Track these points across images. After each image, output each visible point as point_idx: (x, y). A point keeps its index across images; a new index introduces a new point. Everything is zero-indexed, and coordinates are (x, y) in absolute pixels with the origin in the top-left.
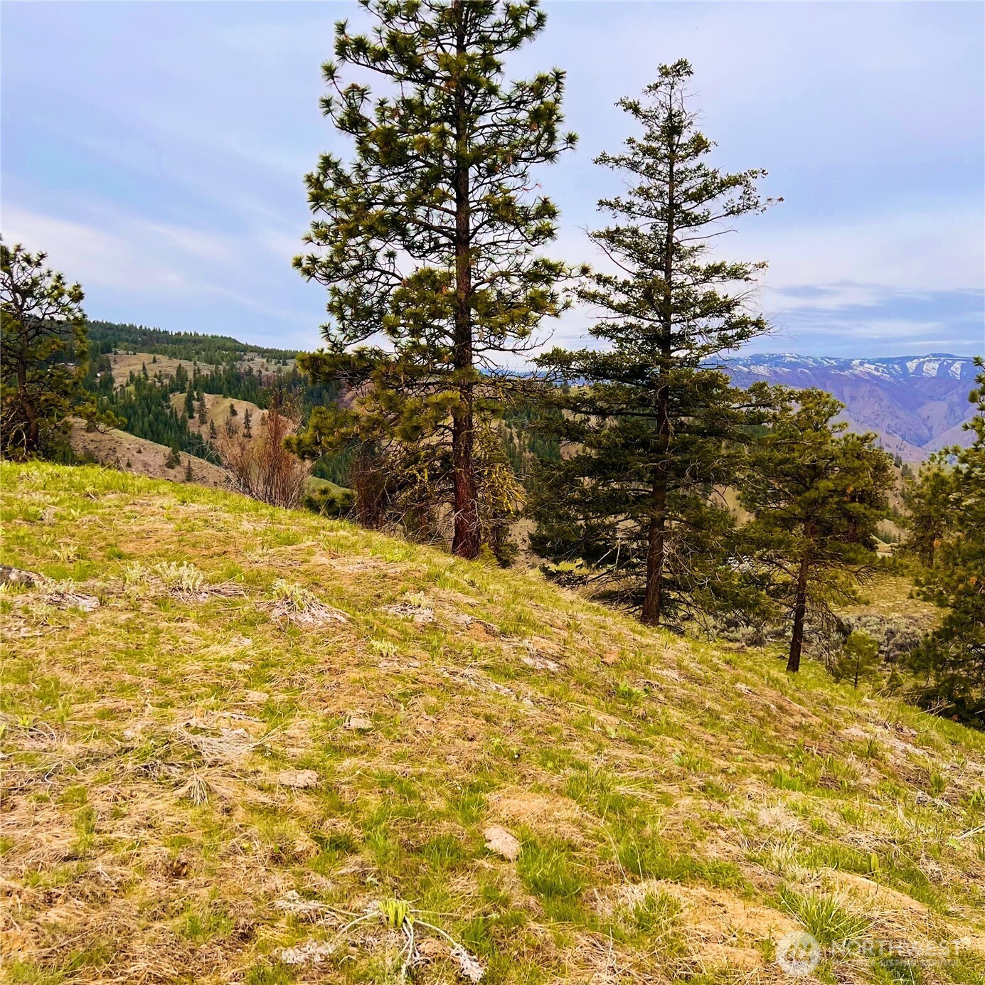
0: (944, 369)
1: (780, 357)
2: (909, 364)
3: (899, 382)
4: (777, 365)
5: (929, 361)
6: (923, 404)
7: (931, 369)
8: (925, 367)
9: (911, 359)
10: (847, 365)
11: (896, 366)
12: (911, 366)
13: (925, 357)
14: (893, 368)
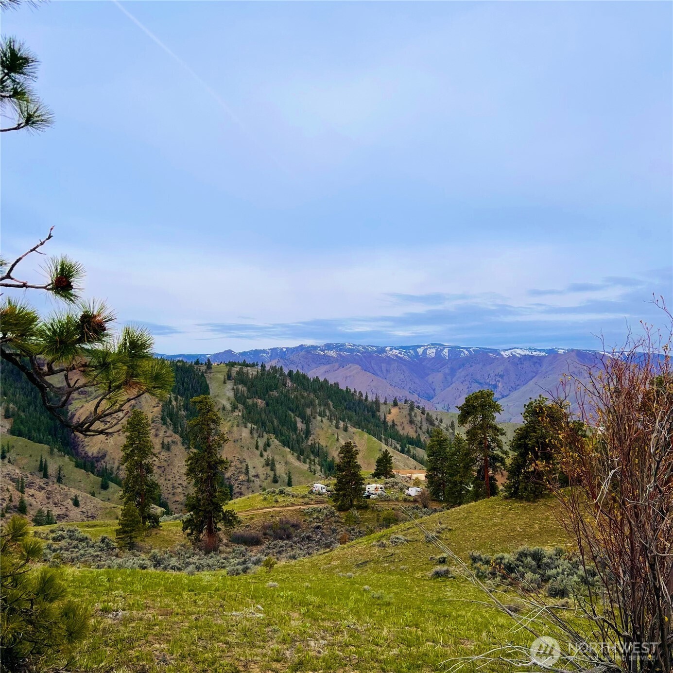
0: (438, 353)
1: (342, 345)
2: (418, 350)
3: (413, 361)
4: (341, 350)
5: (430, 348)
6: (429, 374)
7: (431, 352)
8: (428, 352)
9: (419, 347)
10: (382, 350)
11: (411, 351)
12: (420, 351)
13: (427, 346)
14: (410, 352)
